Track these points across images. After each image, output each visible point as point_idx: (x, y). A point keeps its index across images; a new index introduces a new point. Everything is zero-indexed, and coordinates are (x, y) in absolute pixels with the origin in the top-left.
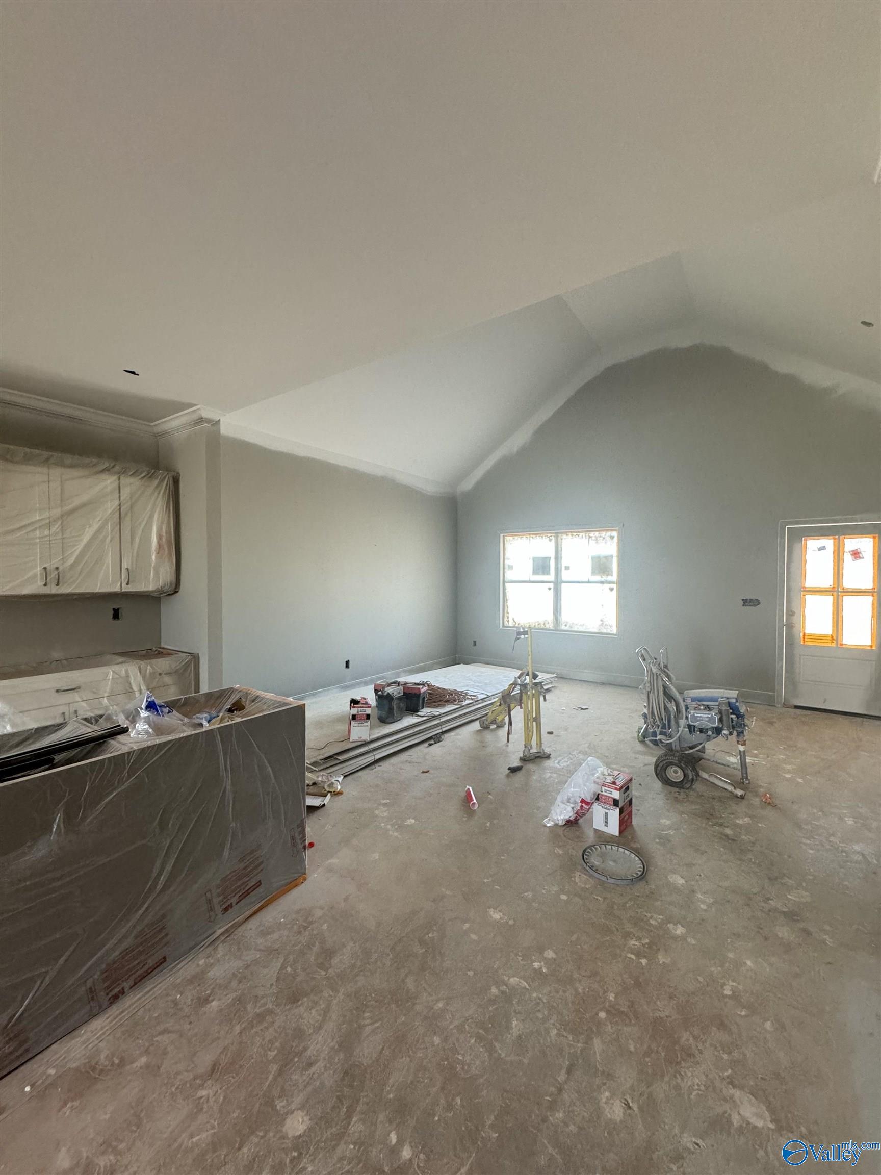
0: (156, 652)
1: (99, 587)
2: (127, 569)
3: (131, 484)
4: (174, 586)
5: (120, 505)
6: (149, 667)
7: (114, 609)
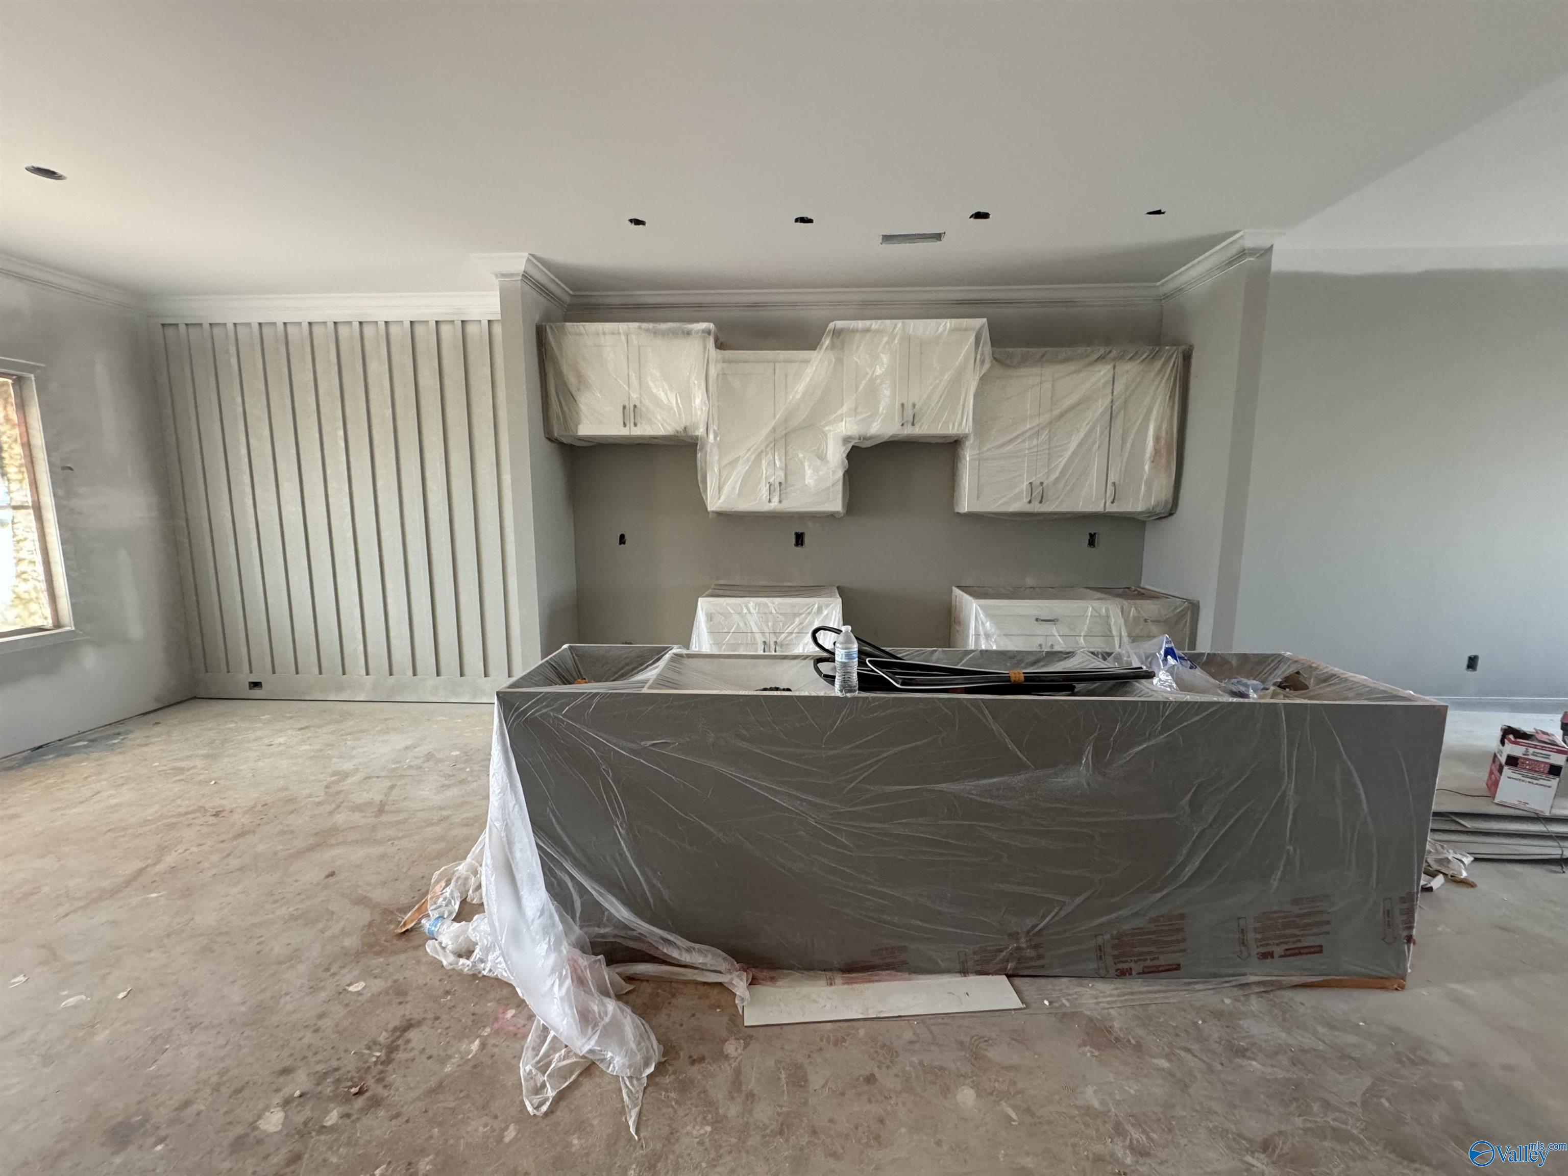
0: (1136, 592)
1: (1081, 506)
2: (1114, 483)
3: (1129, 370)
4: (1170, 506)
5: (1112, 401)
6: (1133, 609)
7: (1090, 534)
